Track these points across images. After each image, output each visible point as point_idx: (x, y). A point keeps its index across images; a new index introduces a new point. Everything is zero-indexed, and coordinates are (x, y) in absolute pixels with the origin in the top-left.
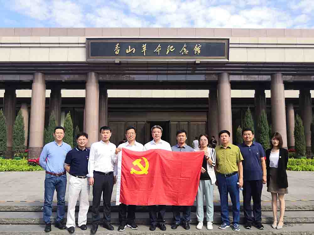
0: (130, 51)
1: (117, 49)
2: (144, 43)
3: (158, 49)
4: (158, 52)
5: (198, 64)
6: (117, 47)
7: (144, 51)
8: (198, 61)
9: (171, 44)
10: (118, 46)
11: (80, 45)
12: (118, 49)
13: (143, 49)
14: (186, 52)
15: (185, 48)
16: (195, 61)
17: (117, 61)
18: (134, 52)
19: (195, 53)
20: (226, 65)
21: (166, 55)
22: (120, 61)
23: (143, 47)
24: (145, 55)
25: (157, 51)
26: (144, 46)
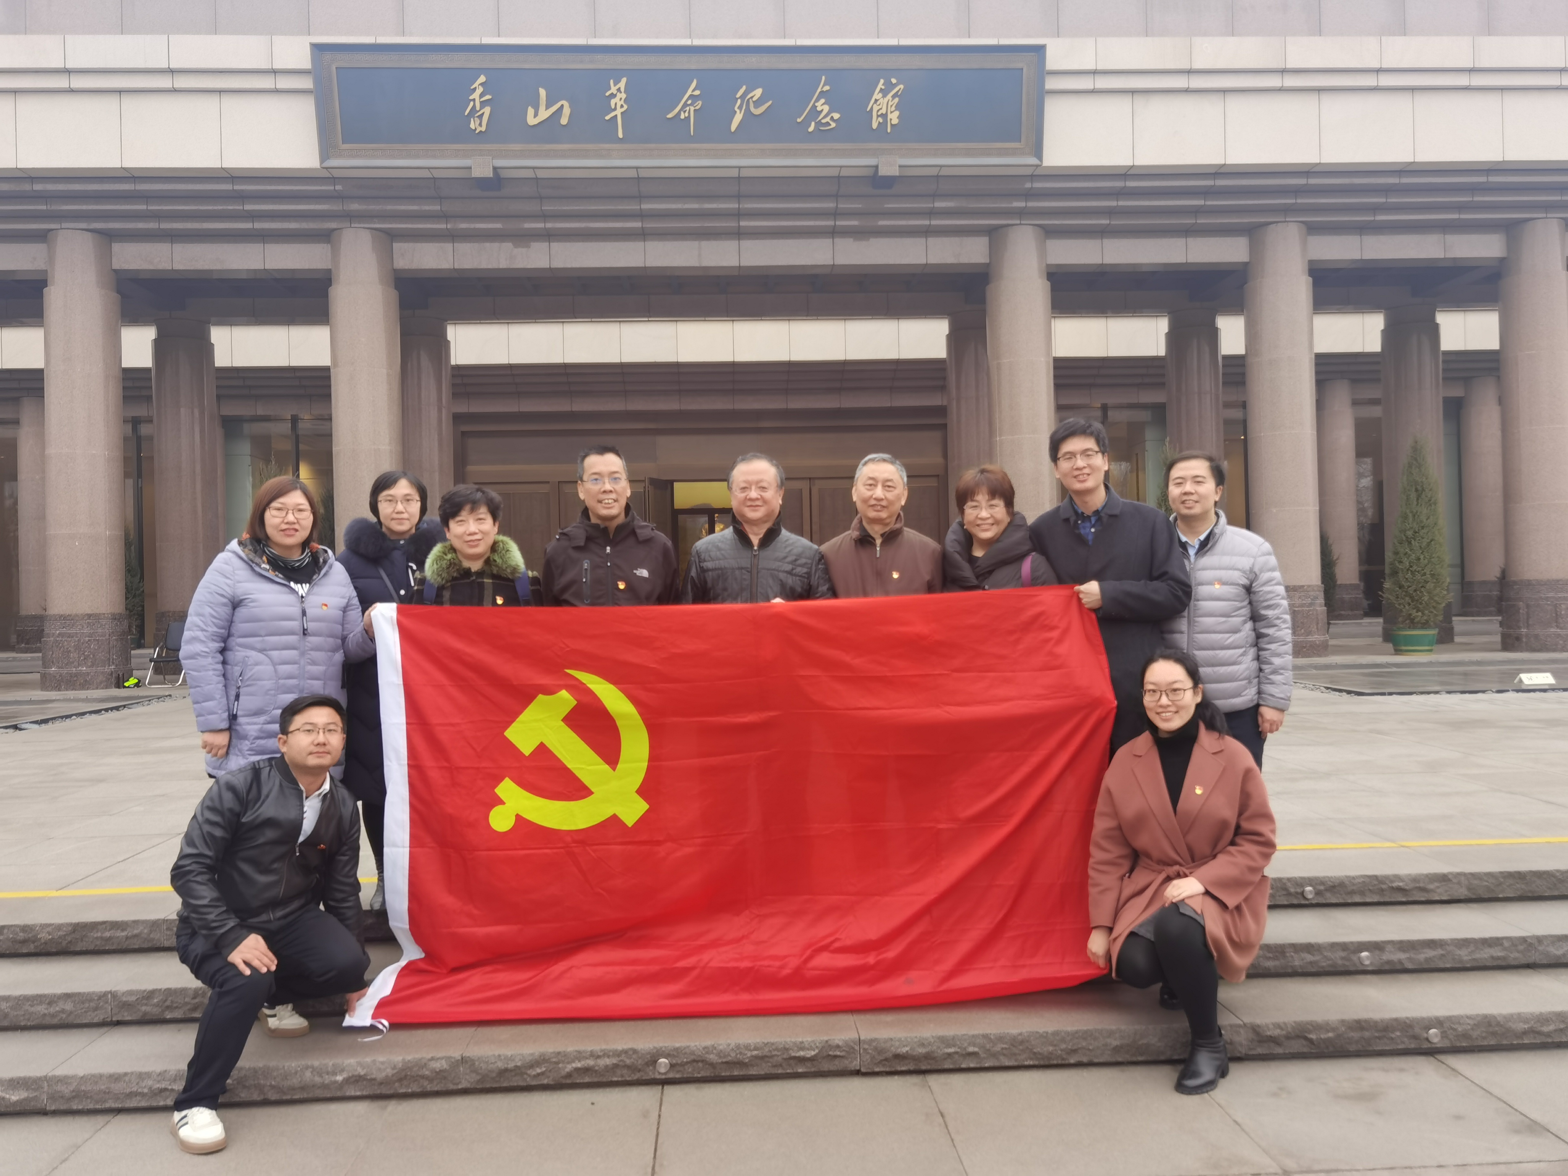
0: (544, 114)
1: (478, 107)
2: (617, 75)
3: (685, 105)
4: (689, 117)
5: (889, 181)
6: (476, 95)
7: (618, 112)
8: (889, 167)
9: (753, 78)
10: (480, 90)
11: (284, 83)
12: (483, 104)
13: (613, 102)
14: (828, 119)
15: (823, 101)
16: (877, 167)
17: (482, 168)
18: (564, 121)
19: (875, 125)
20: (1028, 185)
21: (734, 137)
22: (495, 169)
23: (613, 96)
24: (620, 135)
25: (682, 117)
26: (613, 90)
